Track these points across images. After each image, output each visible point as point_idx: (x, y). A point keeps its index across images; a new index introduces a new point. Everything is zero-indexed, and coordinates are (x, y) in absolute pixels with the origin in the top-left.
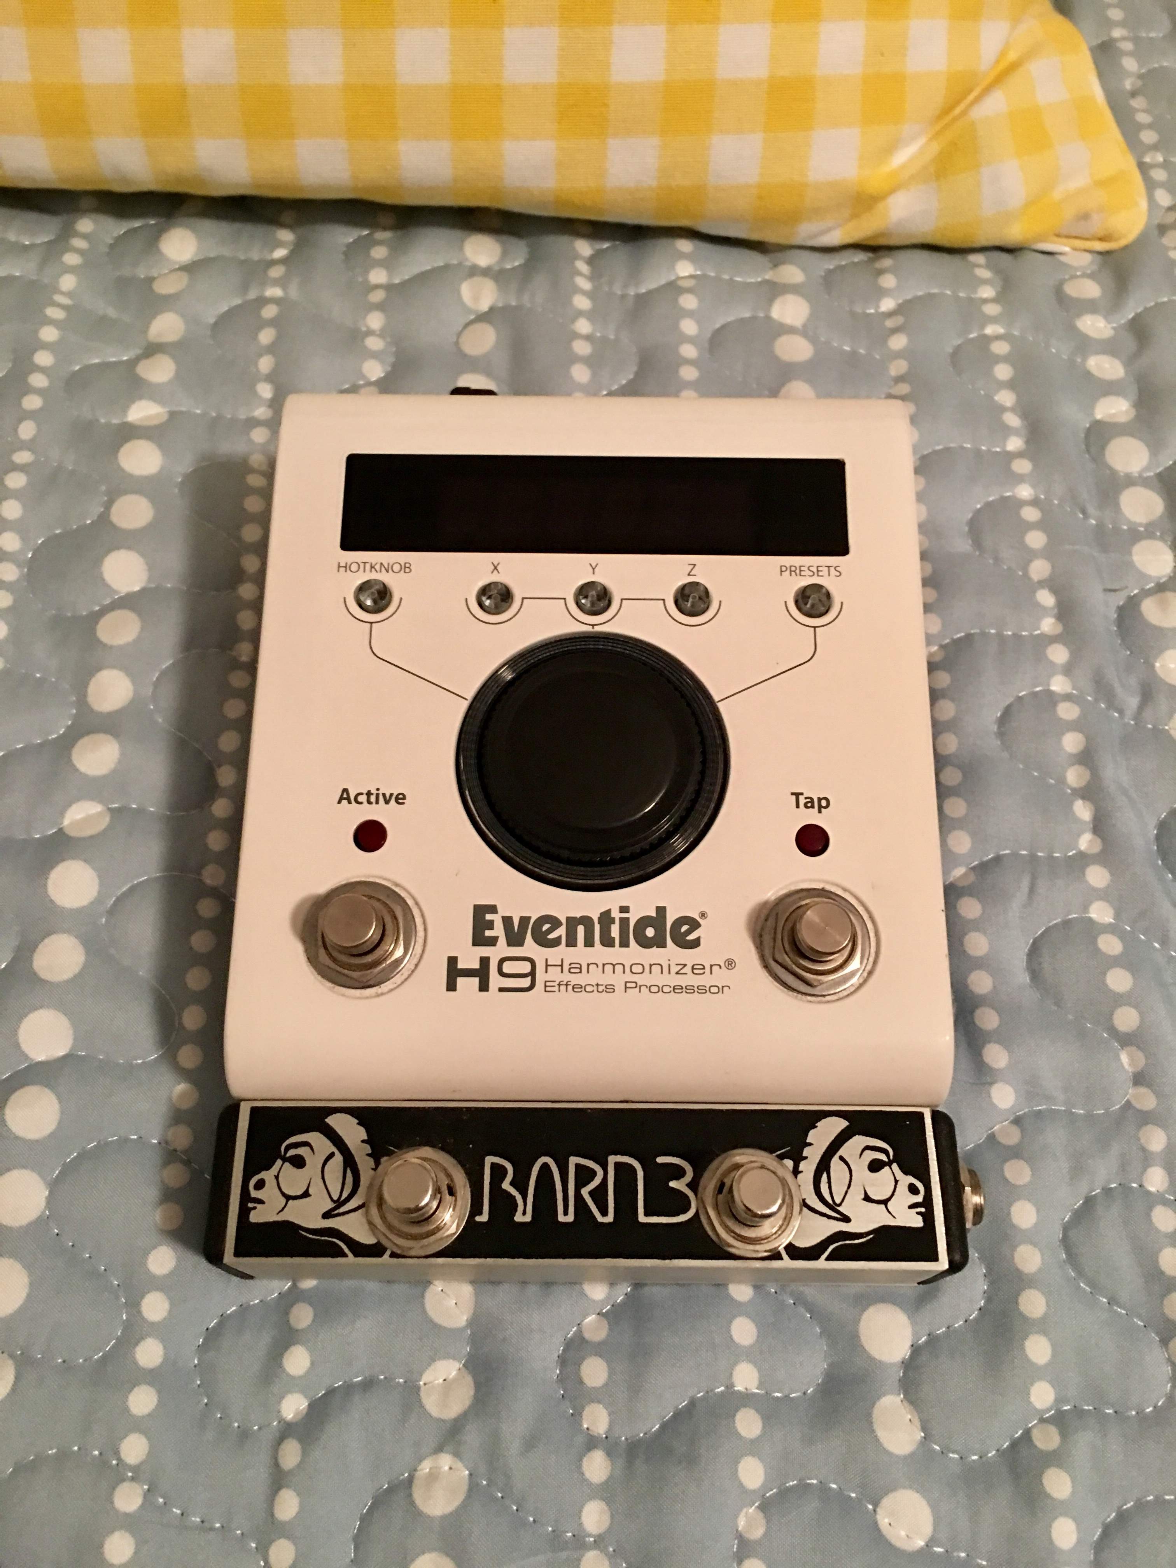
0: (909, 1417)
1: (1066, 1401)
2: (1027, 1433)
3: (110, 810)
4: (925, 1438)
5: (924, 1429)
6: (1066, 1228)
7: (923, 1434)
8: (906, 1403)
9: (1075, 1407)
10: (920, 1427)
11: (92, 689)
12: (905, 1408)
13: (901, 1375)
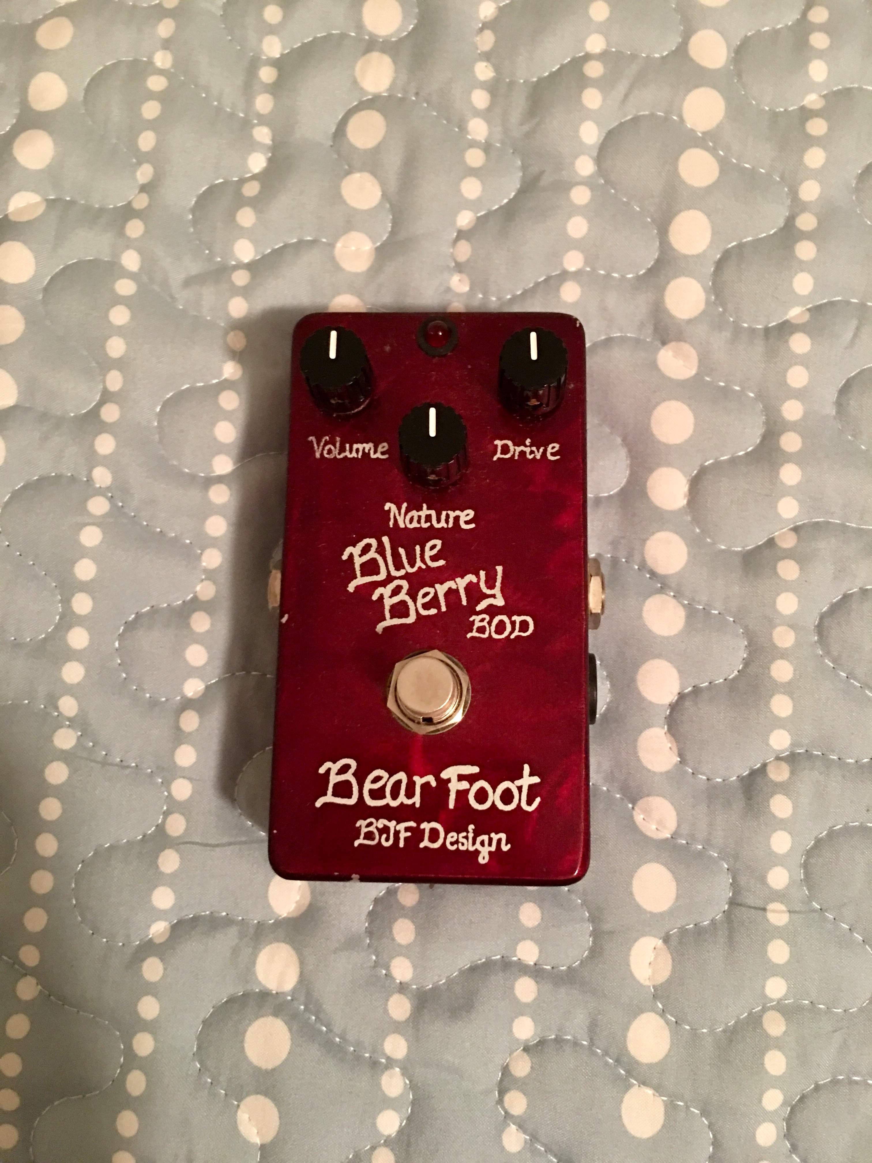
0: (670, 745)
1: (800, 746)
2: (764, 766)
3: (47, 200)
4: (680, 762)
5: (680, 755)
6: (823, 617)
7: (679, 759)
8: (668, 735)
9: (807, 751)
10: (677, 754)
11: (32, 90)
12: (667, 738)
13: (668, 713)
